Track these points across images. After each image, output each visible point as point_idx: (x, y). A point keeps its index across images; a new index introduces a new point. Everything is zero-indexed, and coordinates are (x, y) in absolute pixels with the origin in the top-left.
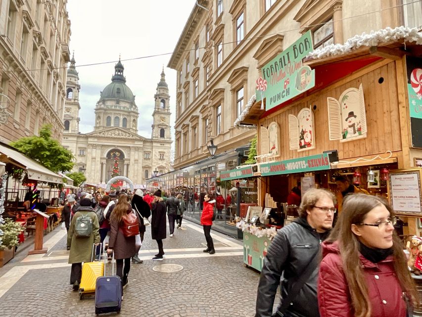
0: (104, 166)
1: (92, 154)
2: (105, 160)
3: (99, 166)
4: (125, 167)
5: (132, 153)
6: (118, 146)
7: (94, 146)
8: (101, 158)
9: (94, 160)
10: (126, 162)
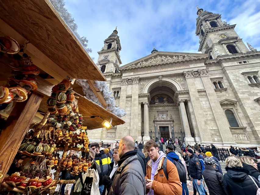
0: (146, 107)
1: (126, 91)
2: (146, 99)
3: (138, 109)
4: (182, 105)
5: (190, 81)
6: (163, 76)
7: (130, 81)
8: (140, 97)
9: (129, 99)
10: (181, 98)
